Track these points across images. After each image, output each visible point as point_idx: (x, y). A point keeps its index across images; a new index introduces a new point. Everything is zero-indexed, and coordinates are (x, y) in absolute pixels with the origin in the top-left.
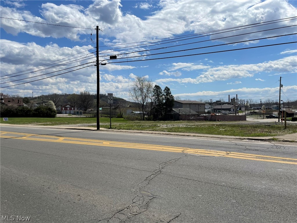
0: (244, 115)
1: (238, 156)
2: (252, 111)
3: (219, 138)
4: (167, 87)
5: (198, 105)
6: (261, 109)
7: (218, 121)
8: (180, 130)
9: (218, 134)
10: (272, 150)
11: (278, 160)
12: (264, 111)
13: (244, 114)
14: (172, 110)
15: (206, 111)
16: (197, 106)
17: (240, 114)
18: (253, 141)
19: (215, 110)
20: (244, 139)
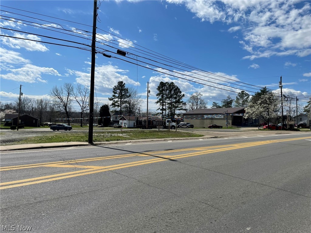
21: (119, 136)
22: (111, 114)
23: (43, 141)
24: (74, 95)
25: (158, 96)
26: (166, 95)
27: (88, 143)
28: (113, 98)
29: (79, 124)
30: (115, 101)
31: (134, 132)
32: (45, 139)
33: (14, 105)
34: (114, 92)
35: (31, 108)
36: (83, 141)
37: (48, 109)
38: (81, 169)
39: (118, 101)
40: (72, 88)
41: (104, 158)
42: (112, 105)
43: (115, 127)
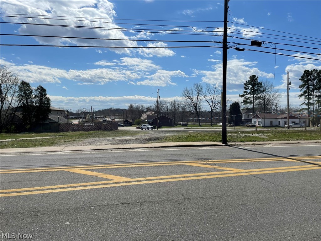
4: (40, 87)
21: (255, 137)
22: (243, 112)
23: (180, 140)
24: (203, 95)
25: (301, 88)
26: (314, 86)
27: (222, 143)
28: (245, 94)
29: (209, 123)
30: (247, 97)
31: (273, 132)
32: (181, 138)
33: (153, 107)
34: (245, 88)
35: (166, 109)
36: (217, 141)
37: (180, 110)
38: (219, 170)
39: (250, 97)
40: (201, 88)
41: (242, 160)
42: (242, 102)
43: (247, 127)
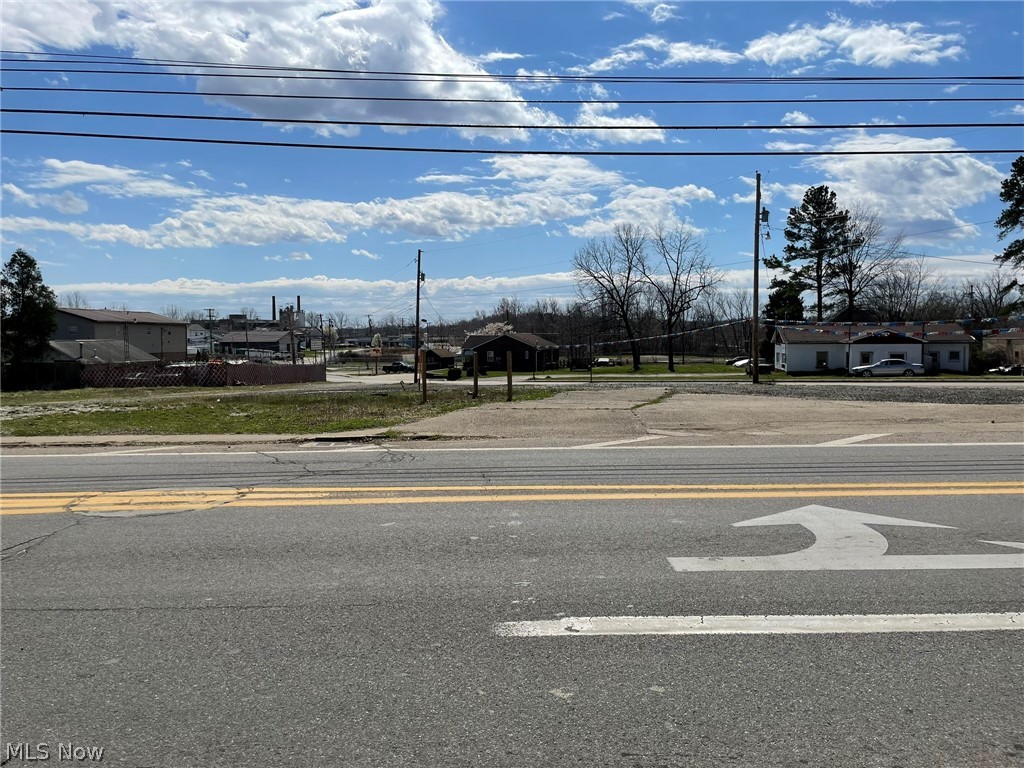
0: (320, 365)
1: (275, 499)
2: (345, 351)
3: (224, 443)
4: (21, 254)
5: (158, 329)
6: (369, 344)
7: (234, 384)
8: (72, 424)
9: (222, 432)
10: (380, 466)
11: (389, 497)
12: (377, 351)
13: (319, 360)
14: (48, 345)
15: (192, 349)
16: (156, 331)
17: (308, 361)
18: (332, 444)
19: (224, 349)
20: (306, 440)
